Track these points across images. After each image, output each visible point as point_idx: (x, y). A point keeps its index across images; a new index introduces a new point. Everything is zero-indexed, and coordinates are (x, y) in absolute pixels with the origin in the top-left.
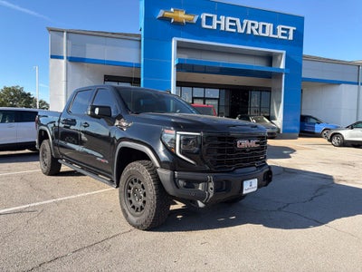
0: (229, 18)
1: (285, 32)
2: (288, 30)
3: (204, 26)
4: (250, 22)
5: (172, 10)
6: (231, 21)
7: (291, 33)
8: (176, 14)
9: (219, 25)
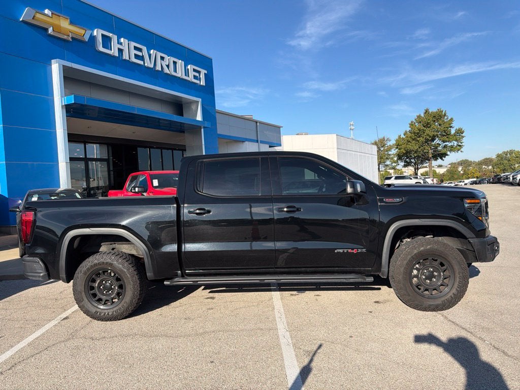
0: (133, 44)
1: (197, 74)
2: (199, 72)
3: (101, 49)
4: (159, 54)
5: (47, 11)
6: (136, 48)
7: (202, 76)
8: (55, 21)
9: (120, 51)
